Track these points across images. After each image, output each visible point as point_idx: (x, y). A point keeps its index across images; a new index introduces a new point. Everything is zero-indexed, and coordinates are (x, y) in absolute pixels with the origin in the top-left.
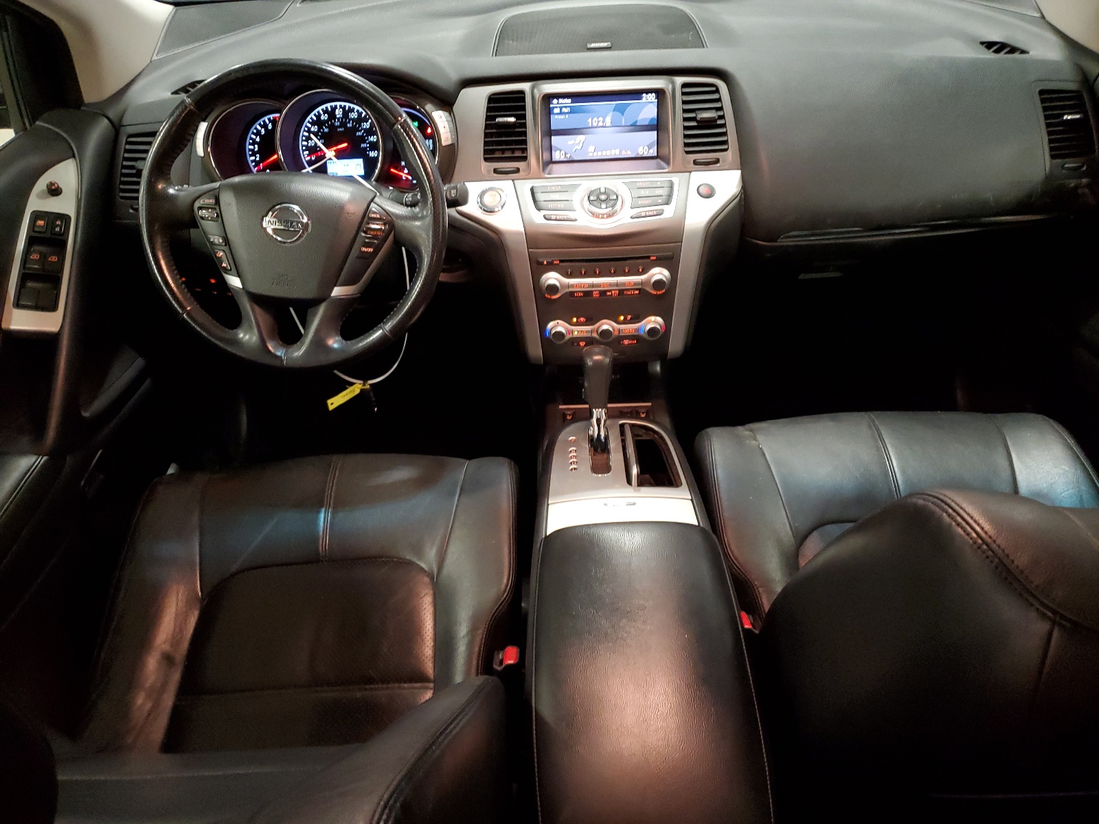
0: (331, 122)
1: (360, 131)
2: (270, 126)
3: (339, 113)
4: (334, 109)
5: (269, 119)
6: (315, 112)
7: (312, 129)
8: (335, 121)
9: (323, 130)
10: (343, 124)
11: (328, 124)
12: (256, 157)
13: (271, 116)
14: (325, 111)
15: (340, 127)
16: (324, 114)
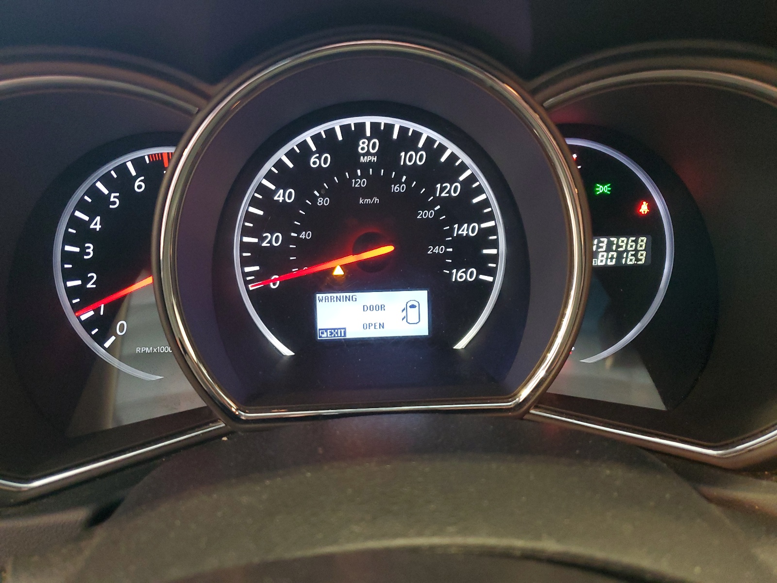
0: (342, 177)
1: (430, 207)
2: (139, 185)
3: (367, 148)
4: (354, 135)
5: (138, 163)
6: (293, 144)
7: (279, 197)
8: (354, 175)
9: (314, 199)
10: (379, 185)
11: (331, 183)
12: (85, 280)
13: (146, 154)
14: (325, 143)
15: (366, 192)
16: (320, 152)
